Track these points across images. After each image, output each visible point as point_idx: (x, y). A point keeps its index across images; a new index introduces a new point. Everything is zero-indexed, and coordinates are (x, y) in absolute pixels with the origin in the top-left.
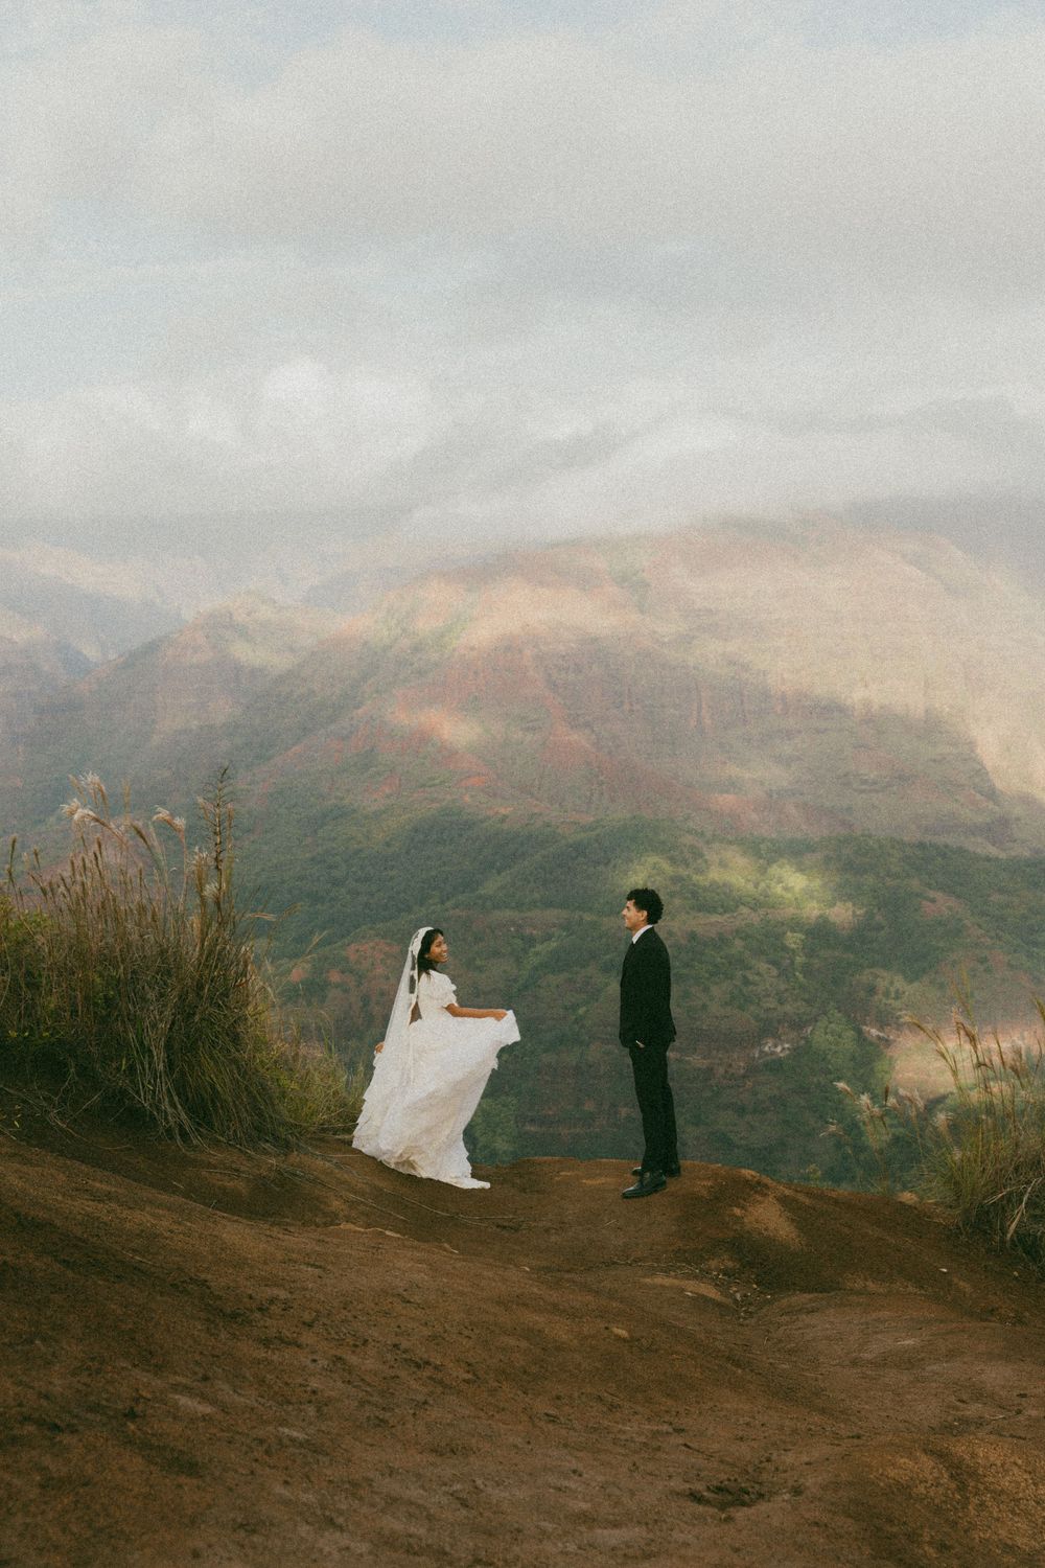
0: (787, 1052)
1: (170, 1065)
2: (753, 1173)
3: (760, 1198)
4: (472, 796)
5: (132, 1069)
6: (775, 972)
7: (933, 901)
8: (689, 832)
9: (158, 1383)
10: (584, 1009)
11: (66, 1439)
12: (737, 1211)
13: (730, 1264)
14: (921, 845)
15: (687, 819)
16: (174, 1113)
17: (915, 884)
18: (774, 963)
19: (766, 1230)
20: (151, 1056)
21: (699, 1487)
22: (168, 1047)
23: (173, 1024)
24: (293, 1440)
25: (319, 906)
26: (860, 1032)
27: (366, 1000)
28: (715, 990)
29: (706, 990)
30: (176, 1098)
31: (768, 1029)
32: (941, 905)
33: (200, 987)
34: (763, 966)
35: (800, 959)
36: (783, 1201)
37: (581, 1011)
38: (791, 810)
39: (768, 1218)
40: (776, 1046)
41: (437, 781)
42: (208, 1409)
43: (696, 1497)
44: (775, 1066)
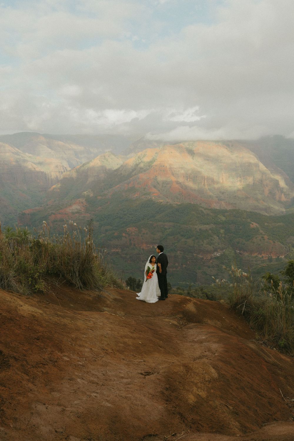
0: (219, 255)
1: (79, 275)
2: (189, 298)
3: (189, 303)
4: (155, 197)
5: (72, 275)
6: (218, 238)
7: (253, 224)
8: (201, 207)
9: (61, 355)
10: (177, 244)
11: (46, 366)
12: (184, 305)
13: (181, 316)
14: (251, 212)
15: (201, 204)
16: (79, 284)
17: (249, 220)
18: (218, 236)
19: (190, 309)
20: (76, 273)
21: (143, 372)
22: (79, 272)
23: (80, 267)
24: (80, 365)
25: (121, 220)
26: (235, 251)
27: (130, 240)
28: (205, 241)
29: (203, 241)
30: (80, 281)
31: (216, 250)
32: (254, 225)
33: (85, 261)
34: (215, 236)
35: (223, 235)
36: (194, 303)
37: (176, 244)
38: (223, 203)
39: (191, 307)
40: (217, 254)
41: (147, 194)
42: (68, 359)
43: (142, 374)
44: (217, 258)
